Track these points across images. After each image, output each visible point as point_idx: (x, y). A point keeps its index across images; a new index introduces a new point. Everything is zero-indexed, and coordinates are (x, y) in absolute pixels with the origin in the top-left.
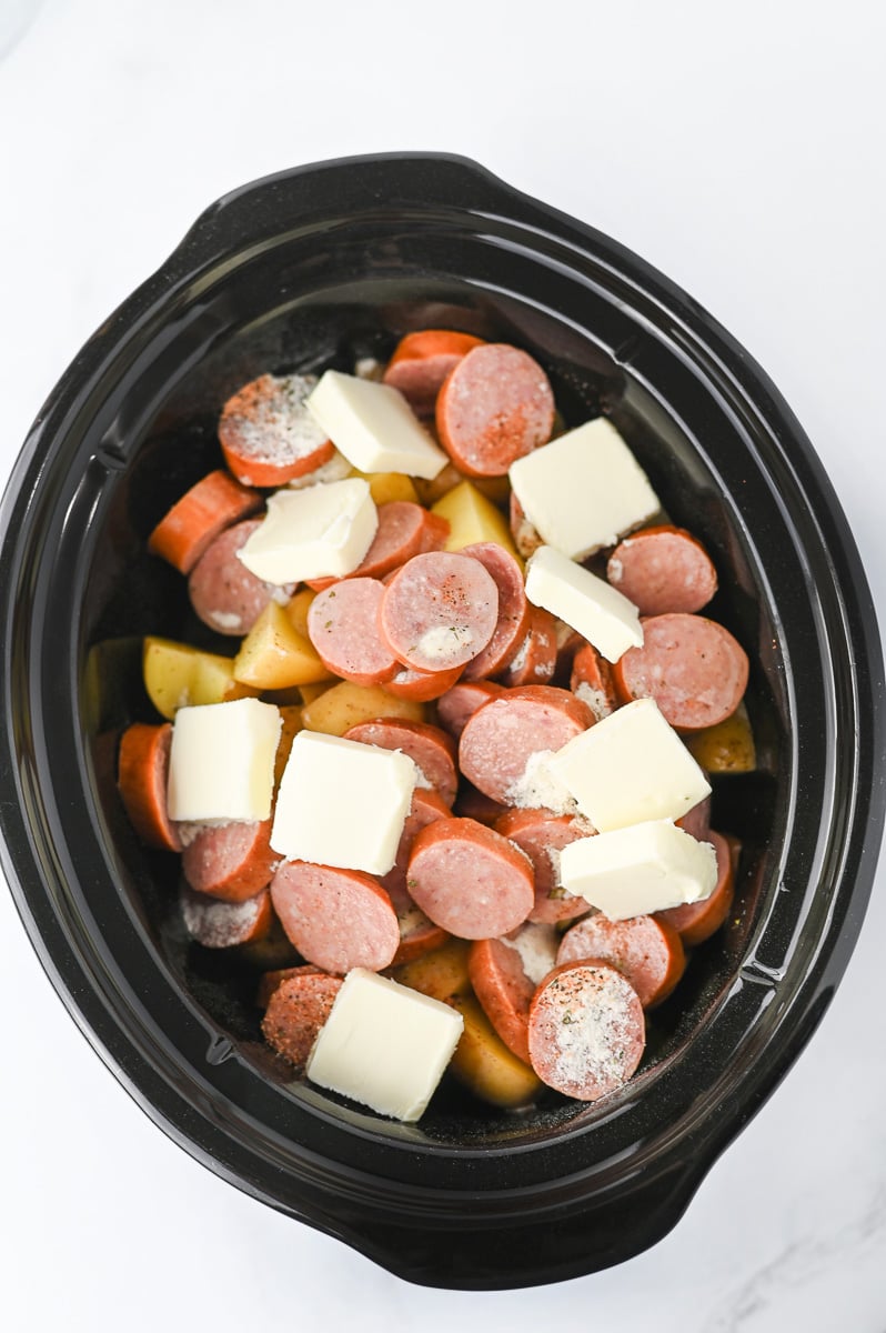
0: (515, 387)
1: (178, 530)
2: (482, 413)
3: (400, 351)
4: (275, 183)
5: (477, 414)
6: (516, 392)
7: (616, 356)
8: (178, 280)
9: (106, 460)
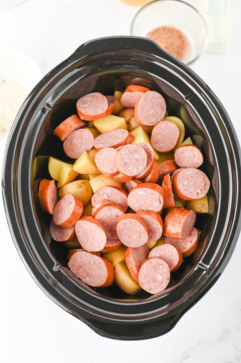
0: (156, 103)
1: (62, 129)
2: (147, 109)
3: (127, 90)
4: (101, 40)
5: (146, 109)
6: (157, 104)
7: (185, 98)
8: (72, 62)
9: (46, 107)
